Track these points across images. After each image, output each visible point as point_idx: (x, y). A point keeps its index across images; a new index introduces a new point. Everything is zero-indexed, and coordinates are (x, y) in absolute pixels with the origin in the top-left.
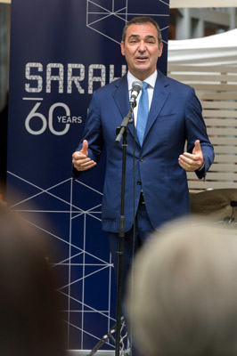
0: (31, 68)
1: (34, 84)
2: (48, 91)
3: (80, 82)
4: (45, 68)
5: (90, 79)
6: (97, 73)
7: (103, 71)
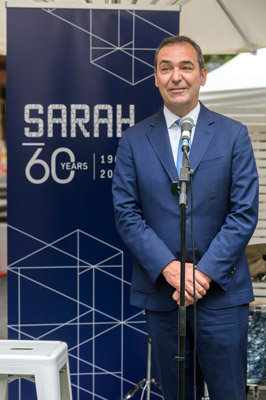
0: (31, 111)
1: (34, 128)
2: (50, 135)
3: (85, 124)
4: (46, 110)
5: (96, 120)
6: (103, 114)
7: (110, 112)
